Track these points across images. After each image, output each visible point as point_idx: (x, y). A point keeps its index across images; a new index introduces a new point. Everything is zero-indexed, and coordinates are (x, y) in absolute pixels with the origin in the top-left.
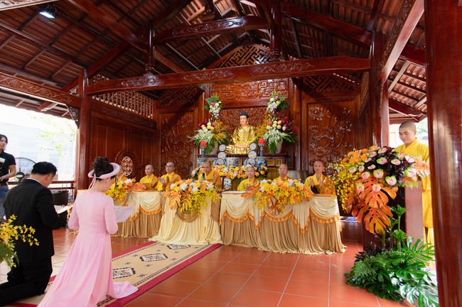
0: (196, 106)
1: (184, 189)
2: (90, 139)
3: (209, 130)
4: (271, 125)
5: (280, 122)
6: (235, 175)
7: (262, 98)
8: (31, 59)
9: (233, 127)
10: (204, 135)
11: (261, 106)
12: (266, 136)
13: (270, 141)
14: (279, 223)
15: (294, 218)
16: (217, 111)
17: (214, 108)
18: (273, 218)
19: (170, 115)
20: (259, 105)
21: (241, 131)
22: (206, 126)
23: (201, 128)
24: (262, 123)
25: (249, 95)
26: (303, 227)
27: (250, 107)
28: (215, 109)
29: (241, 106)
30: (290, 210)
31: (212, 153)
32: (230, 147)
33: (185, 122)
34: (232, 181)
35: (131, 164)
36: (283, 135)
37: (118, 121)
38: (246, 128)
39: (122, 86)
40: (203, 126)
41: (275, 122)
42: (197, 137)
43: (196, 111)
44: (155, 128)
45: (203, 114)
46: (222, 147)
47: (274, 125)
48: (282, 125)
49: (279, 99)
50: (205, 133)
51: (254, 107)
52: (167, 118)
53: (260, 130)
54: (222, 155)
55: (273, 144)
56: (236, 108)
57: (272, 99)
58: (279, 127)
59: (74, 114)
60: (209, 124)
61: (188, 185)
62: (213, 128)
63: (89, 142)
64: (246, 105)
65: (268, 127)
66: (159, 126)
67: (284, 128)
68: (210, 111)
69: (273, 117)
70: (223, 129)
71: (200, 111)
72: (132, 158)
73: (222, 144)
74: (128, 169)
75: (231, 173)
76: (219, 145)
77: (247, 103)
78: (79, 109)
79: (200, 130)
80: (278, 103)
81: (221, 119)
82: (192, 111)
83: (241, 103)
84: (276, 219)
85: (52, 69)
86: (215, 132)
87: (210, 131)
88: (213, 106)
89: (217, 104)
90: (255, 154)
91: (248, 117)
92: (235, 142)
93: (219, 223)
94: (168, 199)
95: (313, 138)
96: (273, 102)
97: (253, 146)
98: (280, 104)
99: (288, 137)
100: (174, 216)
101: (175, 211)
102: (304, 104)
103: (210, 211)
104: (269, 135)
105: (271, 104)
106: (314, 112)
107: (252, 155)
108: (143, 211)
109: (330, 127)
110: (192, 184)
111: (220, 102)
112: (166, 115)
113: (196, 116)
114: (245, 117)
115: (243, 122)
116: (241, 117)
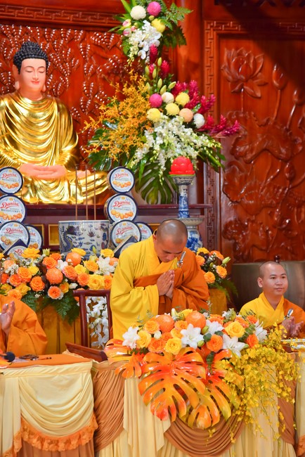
4: (161, 106)
5: (184, 98)
36: (204, 141)
41: (168, 96)
47: (172, 108)
49: (159, 15)
54: (13, 209)
57: (138, 11)
65: (154, 114)
93: (296, 447)
94: (131, 385)
95: (233, 152)
96: (141, 21)
97: (123, 179)
98: (166, 32)
99: (215, 151)
100: (161, 442)
101: (166, 424)
102: (211, 37)
103: (274, 410)
104: (159, 141)
105: (140, 27)
106: (237, 65)
107: (123, 209)
108: (35, 442)
109: (282, 118)
110: (214, 327)
114: (42, 62)
115: (36, 82)
116: (28, 62)
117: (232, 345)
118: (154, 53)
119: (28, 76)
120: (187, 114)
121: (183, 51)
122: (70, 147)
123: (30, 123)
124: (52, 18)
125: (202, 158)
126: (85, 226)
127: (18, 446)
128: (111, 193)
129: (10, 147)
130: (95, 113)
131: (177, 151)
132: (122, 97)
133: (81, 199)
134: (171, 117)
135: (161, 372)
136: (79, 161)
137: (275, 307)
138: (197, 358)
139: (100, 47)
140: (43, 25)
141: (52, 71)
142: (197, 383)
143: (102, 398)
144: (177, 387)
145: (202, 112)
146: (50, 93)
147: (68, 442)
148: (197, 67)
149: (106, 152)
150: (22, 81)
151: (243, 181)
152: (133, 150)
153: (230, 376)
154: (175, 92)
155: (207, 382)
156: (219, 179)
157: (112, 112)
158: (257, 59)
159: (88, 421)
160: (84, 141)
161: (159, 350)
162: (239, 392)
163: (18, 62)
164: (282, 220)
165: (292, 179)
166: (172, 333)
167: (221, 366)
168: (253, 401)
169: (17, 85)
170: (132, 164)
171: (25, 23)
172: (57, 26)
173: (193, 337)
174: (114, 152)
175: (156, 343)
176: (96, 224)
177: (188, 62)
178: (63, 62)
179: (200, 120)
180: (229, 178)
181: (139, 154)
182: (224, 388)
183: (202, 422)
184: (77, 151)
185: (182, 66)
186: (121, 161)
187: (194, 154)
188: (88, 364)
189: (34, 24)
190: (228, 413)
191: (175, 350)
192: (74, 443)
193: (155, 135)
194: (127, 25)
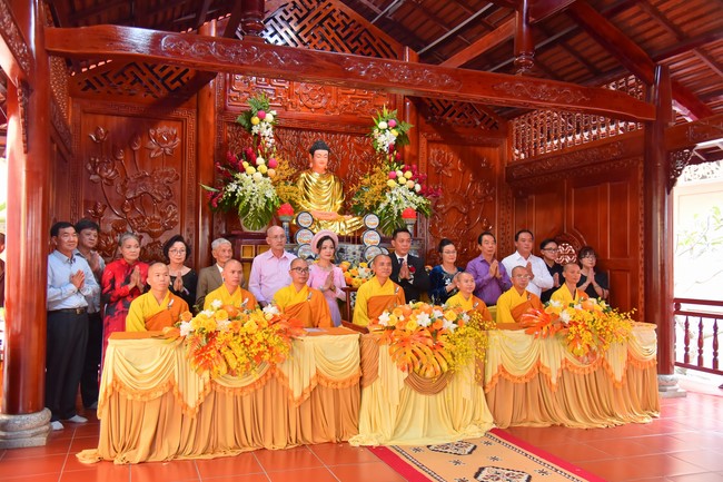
0: (190, 108)
3: (265, 175)
4: (396, 178)
5: (409, 174)
16: (271, 132)
17: (263, 124)
19: (114, 122)
22: (256, 166)
26: (619, 378)
28: (265, 126)
29: (302, 125)
33: (159, 144)
36: (420, 200)
40: (245, 164)
41: (399, 173)
43: (191, 123)
45: (212, 131)
46: (305, 219)
47: (402, 180)
48: (414, 180)
49: (395, 127)
50: (256, 183)
52: (108, 125)
54: (306, 237)
57: (383, 125)
60: (260, 160)
62: (272, 172)
65: (391, 183)
68: (255, 130)
80: (394, 133)
82: (177, 120)
87: (268, 179)
88: (262, 119)
89: (269, 117)
90: (377, 237)
93: (484, 388)
94: (384, 349)
95: (435, 208)
96: (384, 130)
97: (372, 221)
98: (399, 137)
99: (427, 206)
100: (402, 385)
101: (406, 374)
102: (423, 141)
103: (472, 366)
104: (394, 199)
105: (384, 133)
106: (438, 158)
107: (371, 239)
108: (323, 382)
109: (463, 190)
110: (437, 313)
111: (274, 113)
112: (101, 118)
113: (191, 134)
114: (326, 152)
115: (322, 163)
116: (317, 152)
117: (449, 325)
118: (391, 149)
119: (318, 160)
120: (411, 183)
121: (407, 149)
122: (340, 202)
123: (317, 187)
124: (333, 128)
125: (419, 210)
126: (351, 248)
127: (314, 384)
128: (365, 229)
129: (306, 201)
130: (355, 181)
131: (405, 205)
132: (372, 173)
133: (347, 232)
134: (402, 185)
135: (404, 342)
136: (345, 210)
137: (467, 299)
138: (427, 333)
139: (360, 145)
140: (328, 132)
141: (331, 158)
142: (427, 349)
143: (365, 356)
144: (413, 351)
145: (419, 183)
146: (329, 170)
147: (344, 383)
148: (415, 158)
149: (361, 204)
150: (314, 162)
151: (440, 225)
152: (378, 203)
153: (448, 346)
154: (404, 170)
155: (433, 349)
156: (427, 224)
157: (366, 181)
158: (449, 154)
159: (356, 371)
160: (349, 198)
161: (402, 328)
162: (453, 356)
163: (312, 152)
164: (463, 248)
165: (468, 225)
166: (411, 317)
167: (442, 339)
168: (461, 361)
169: (311, 165)
170: (378, 212)
171: (317, 131)
172: (335, 133)
173: (424, 320)
174: (366, 205)
175: (400, 324)
176: (357, 247)
177: (410, 154)
178: (338, 153)
179: (418, 188)
180: (433, 223)
181: (382, 206)
182: (444, 353)
183: (428, 374)
184: (344, 204)
185: (406, 157)
186: (372, 210)
187: (415, 207)
188: (357, 336)
189: (321, 131)
190: (446, 368)
191: (413, 328)
192: (348, 384)
193: (392, 195)
194: (376, 131)
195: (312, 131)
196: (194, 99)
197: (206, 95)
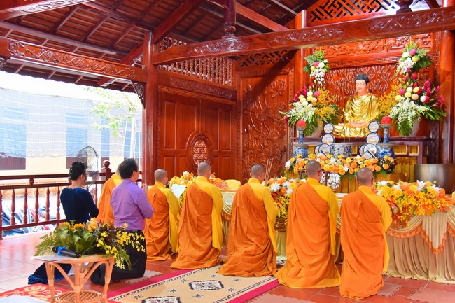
0: (291, 67)
1: (275, 190)
2: (157, 120)
3: (310, 102)
4: (403, 94)
5: (417, 89)
6: (346, 169)
7: (390, 52)
8: (93, 28)
9: (344, 97)
10: (302, 111)
11: (388, 64)
12: (395, 111)
13: (400, 118)
14: (403, 239)
15: (425, 234)
16: (322, 74)
17: (317, 71)
18: (394, 233)
19: (255, 80)
20: (387, 61)
21: (357, 102)
22: (306, 97)
23: (298, 100)
24: (389, 90)
25: (371, 47)
26: (436, 246)
27: (371, 66)
28: (319, 72)
29: (358, 64)
30: (418, 223)
31: (314, 136)
32: (339, 127)
33: (276, 89)
34: (342, 178)
35: (205, 150)
37: (189, 94)
38: (366, 98)
39: (195, 53)
40: (301, 97)
41: (410, 89)
42: (292, 112)
43: (291, 73)
44: (234, 99)
46: (329, 128)
47: (408, 94)
48: (420, 94)
49: (416, 54)
50: (303, 108)
51: (378, 65)
52: (251, 84)
53: (386, 102)
54: (328, 139)
55: (405, 123)
56: (349, 68)
57: (406, 54)
58: (415, 97)
59: (140, 91)
60: (310, 93)
61: (281, 186)
62: (315, 100)
63: (157, 125)
64: (366, 63)
65: (398, 97)
66: (240, 96)
67: (423, 98)
68: (312, 74)
69: (406, 81)
70: (330, 100)
71: (297, 73)
72: (205, 141)
73: (329, 122)
74: (202, 156)
75: (341, 167)
76: (325, 124)
77: (366, 59)
78: (145, 84)
79: (298, 103)
80: (415, 59)
81: (327, 85)
82: (286, 74)
83: (357, 60)
84: (400, 234)
85: (114, 36)
86: (318, 106)
87: (311, 105)
88: (316, 66)
89: (321, 65)
90: (377, 138)
91: (367, 81)
92: (347, 119)
96: (407, 58)
97: (374, 126)
98: (418, 62)
104: (399, 109)
105: (404, 61)
107: (372, 139)
110: (287, 184)
111: (326, 61)
112: (250, 80)
113: (291, 81)
114: (363, 81)
115: (360, 89)
116: (357, 81)
119: (357, 87)
134: (406, 99)
177: (444, 71)
193: (398, 106)
194: (400, 60)
195: (367, 66)
196: (293, 59)
197: (298, 56)
